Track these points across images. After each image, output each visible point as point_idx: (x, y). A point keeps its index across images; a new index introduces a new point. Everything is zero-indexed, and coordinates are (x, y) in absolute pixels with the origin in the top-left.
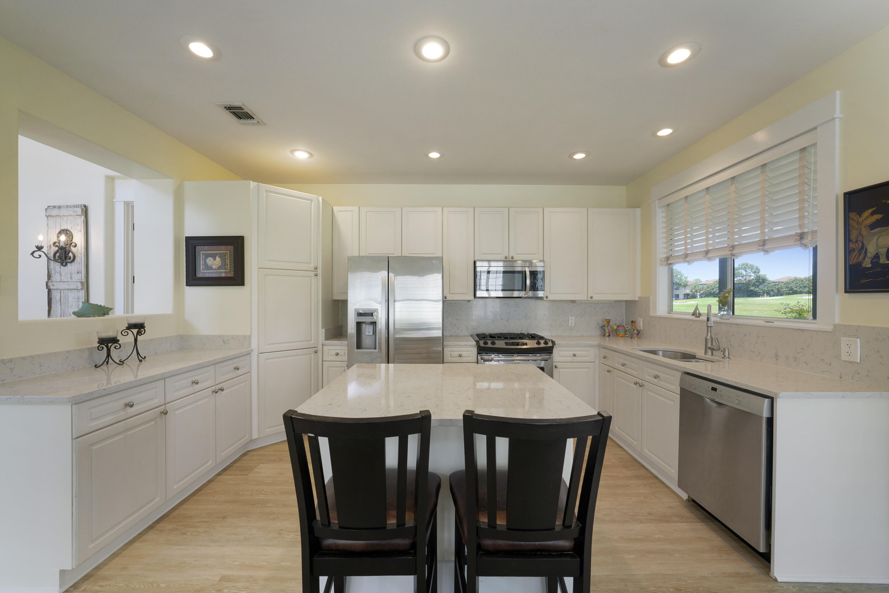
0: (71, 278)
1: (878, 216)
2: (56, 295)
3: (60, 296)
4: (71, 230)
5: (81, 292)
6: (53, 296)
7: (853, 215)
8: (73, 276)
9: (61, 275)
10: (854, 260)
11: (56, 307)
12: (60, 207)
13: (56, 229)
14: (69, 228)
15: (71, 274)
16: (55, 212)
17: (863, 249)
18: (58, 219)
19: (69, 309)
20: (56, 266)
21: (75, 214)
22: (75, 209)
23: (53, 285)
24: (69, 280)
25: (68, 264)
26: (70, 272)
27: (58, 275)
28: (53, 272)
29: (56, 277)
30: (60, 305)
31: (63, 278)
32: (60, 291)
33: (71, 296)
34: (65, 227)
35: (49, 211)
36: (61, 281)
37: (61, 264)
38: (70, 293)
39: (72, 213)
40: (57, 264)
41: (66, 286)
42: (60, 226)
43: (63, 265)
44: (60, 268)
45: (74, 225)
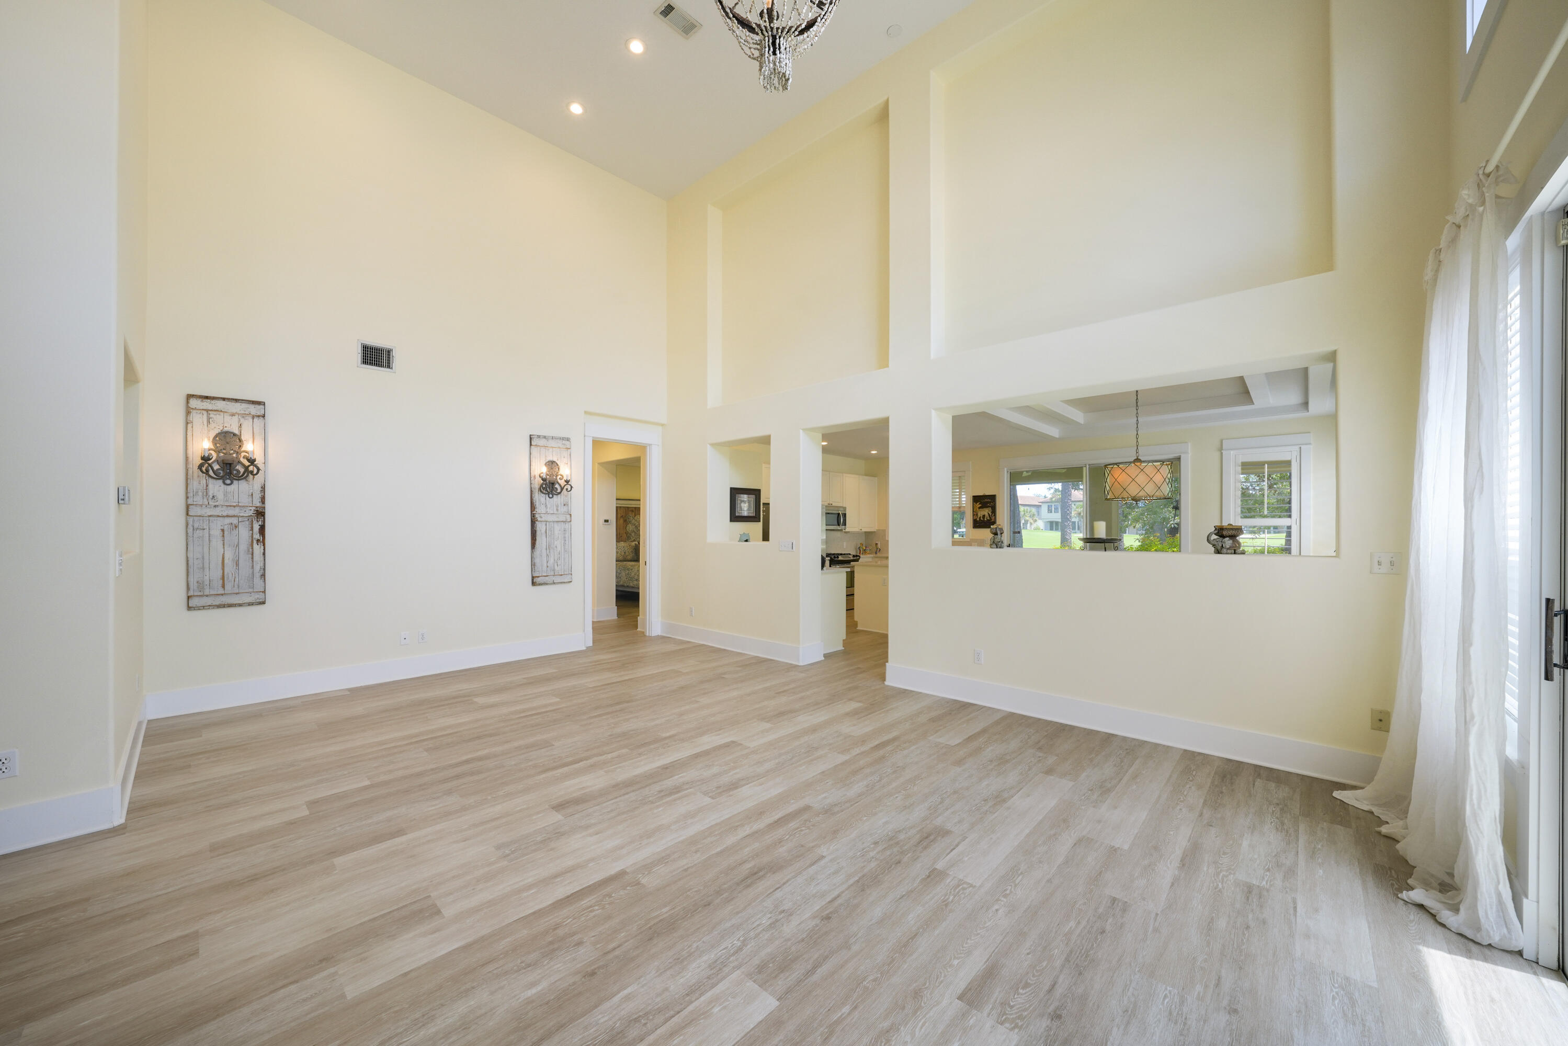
0: (557, 510)
1: (980, 505)
2: (540, 527)
3: (545, 528)
4: (557, 462)
5: (567, 525)
6: (538, 528)
7: (974, 503)
8: (559, 508)
9: (546, 506)
10: (975, 518)
11: (542, 540)
12: (545, 437)
13: (540, 459)
14: (555, 459)
15: (557, 506)
16: (542, 442)
18: (543, 450)
19: (555, 541)
20: (540, 498)
21: (564, 447)
22: (563, 442)
23: (541, 517)
24: (555, 512)
25: (555, 496)
26: (557, 504)
27: (543, 507)
28: (537, 504)
29: (540, 509)
30: (546, 539)
31: (548, 510)
32: (545, 523)
33: (557, 528)
34: (550, 458)
35: (534, 439)
36: (546, 513)
37: (547, 495)
38: (556, 525)
39: (560, 445)
40: (543, 495)
41: (554, 518)
42: (546, 456)
43: (549, 497)
44: (546, 499)
45: (561, 457)
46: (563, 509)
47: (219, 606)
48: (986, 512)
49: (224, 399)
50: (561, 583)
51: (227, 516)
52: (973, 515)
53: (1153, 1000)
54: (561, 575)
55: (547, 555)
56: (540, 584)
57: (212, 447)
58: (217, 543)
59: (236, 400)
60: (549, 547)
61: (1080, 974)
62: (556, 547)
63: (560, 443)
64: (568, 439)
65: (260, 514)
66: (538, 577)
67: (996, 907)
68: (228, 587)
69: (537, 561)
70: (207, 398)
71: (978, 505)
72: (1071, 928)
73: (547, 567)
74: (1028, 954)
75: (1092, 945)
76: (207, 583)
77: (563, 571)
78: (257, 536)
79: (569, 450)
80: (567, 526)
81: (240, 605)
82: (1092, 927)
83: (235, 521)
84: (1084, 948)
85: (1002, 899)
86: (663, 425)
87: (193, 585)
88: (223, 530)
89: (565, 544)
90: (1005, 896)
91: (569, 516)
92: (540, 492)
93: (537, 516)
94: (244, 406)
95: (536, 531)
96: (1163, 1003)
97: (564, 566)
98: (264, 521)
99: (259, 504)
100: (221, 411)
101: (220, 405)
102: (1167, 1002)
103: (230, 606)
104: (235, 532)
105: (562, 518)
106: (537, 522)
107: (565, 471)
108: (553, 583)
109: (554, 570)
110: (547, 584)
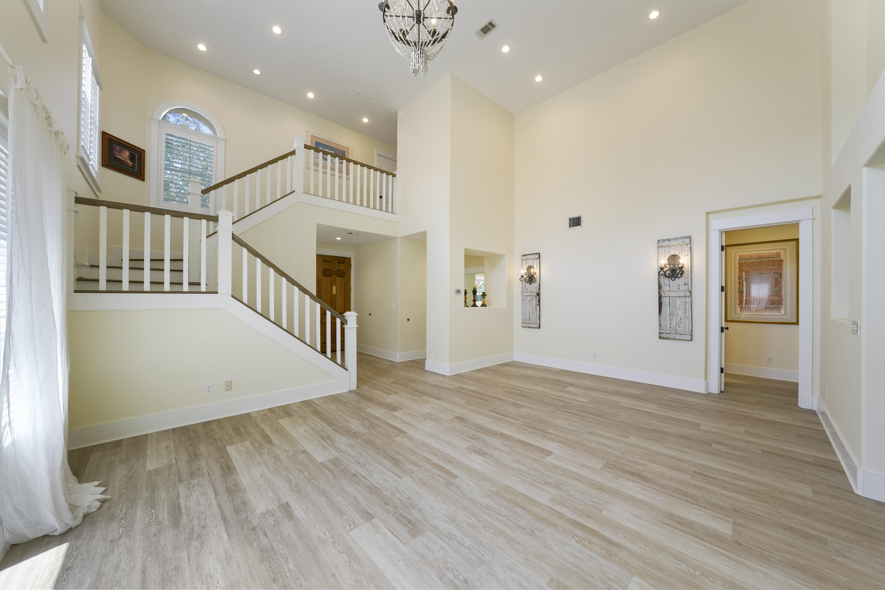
0: (679, 288)
2: (665, 301)
3: (669, 301)
4: (678, 255)
6: (663, 301)
8: (681, 287)
9: (670, 286)
11: (666, 309)
12: (669, 240)
13: (665, 255)
14: (677, 253)
15: (679, 286)
16: (666, 243)
18: (667, 248)
19: (677, 310)
20: (665, 281)
21: (684, 244)
22: (684, 240)
23: (665, 294)
24: (677, 290)
25: (677, 279)
26: (678, 284)
27: (668, 287)
28: (663, 284)
29: (665, 288)
30: (669, 308)
31: (671, 289)
32: (669, 297)
33: (679, 301)
34: (673, 253)
35: (660, 243)
36: (670, 291)
37: (670, 279)
38: (677, 299)
39: (681, 243)
40: (667, 279)
41: (676, 294)
42: (669, 252)
43: (672, 280)
44: (669, 281)
45: (682, 251)
47: (529, 327)
49: (529, 254)
50: (682, 340)
51: (530, 296)
53: (223, 574)
54: (681, 334)
55: (671, 319)
56: (664, 338)
57: (527, 272)
58: (528, 305)
59: (532, 254)
60: (671, 314)
61: (262, 550)
62: (678, 314)
64: (689, 237)
65: (538, 295)
66: (663, 333)
67: (327, 534)
68: (531, 320)
69: (662, 322)
70: (526, 255)
72: (290, 564)
73: (670, 327)
74: (289, 534)
75: (271, 568)
76: (526, 319)
77: (683, 331)
78: (538, 303)
80: (689, 299)
81: (533, 328)
82: (282, 576)
83: (532, 297)
84: (272, 562)
85: (332, 540)
87: (523, 319)
88: (529, 301)
89: (685, 313)
90: (334, 543)
91: (688, 293)
92: (665, 277)
93: (661, 293)
94: (534, 255)
95: (661, 303)
96: (217, 578)
97: (685, 328)
98: (540, 297)
99: (538, 291)
100: (528, 259)
101: (528, 257)
102: (215, 580)
103: (531, 328)
104: (532, 301)
105: (684, 294)
106: (662, 297)
107: (684, 261)
108: (675, 339)
109: (676, 330)
110: (670, 339)
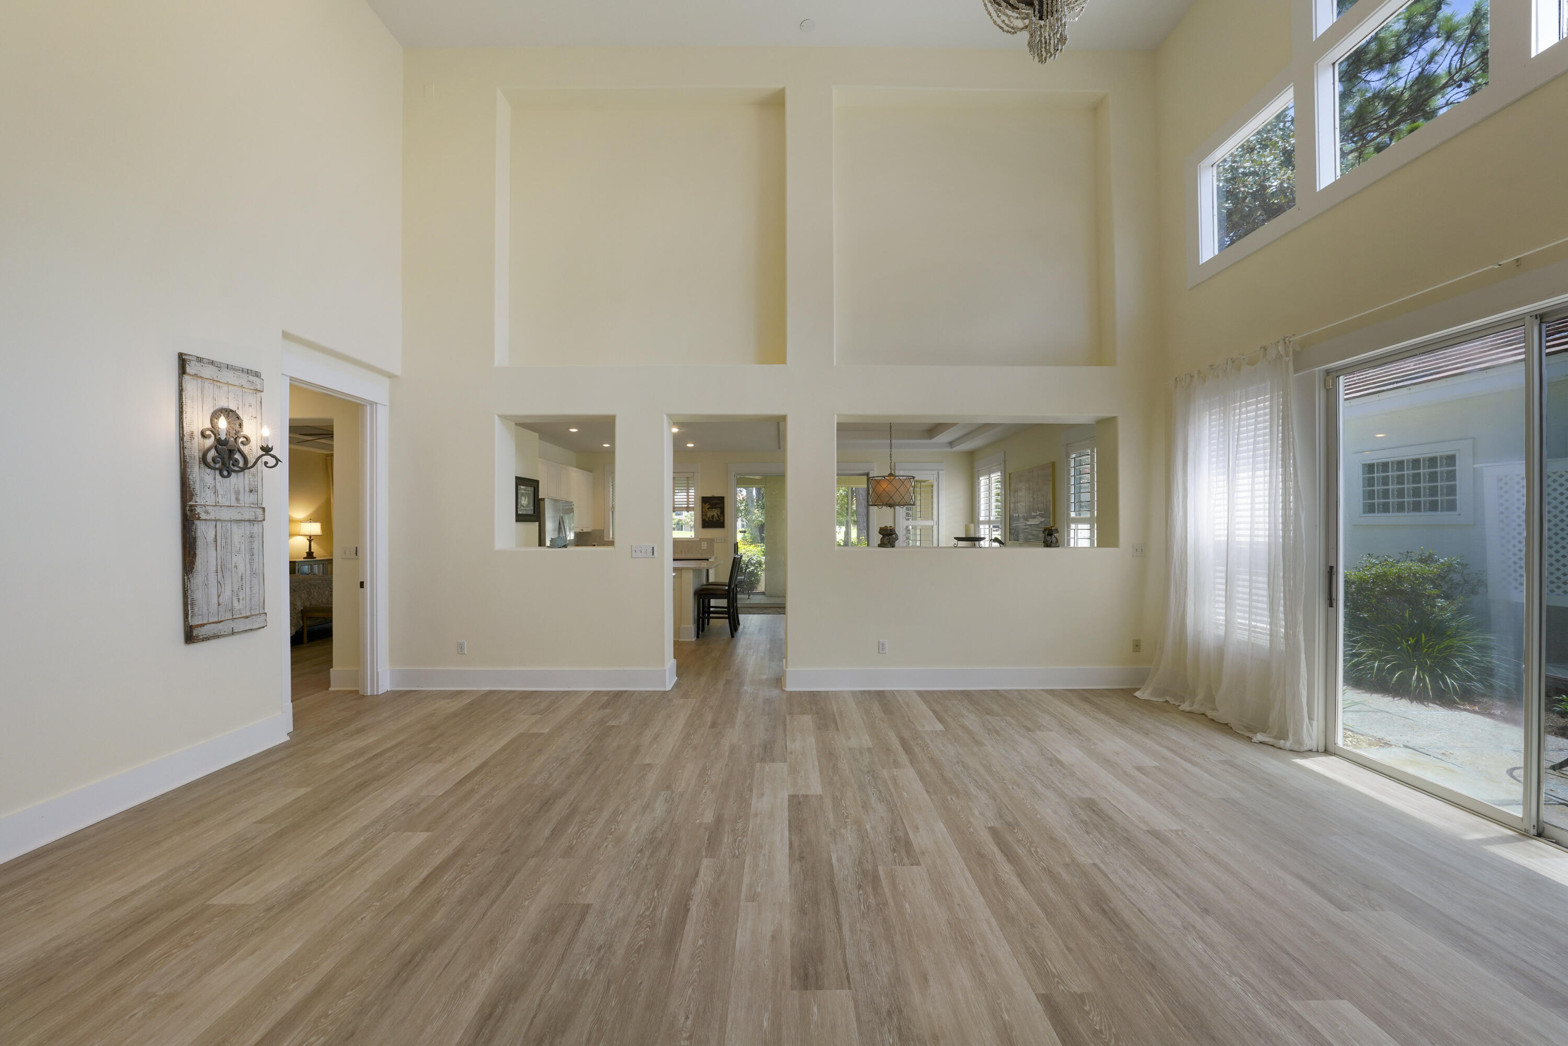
0: (237, 499)
1: (709, 506)
2: (204, 532)
3: (214, 533)
4: (238, 411)
5: (255, 526)
6: (199, 534)
7: (703, 504)
8: (241, 497)
9: (216, 492)
10: (704, 518)
11: (206, 557)
12: (212, 363)
13: (203, 403)
14: (233, 407)
15: (237, 493)
16: (208, 371)
17: (706, 515)
18: (208, 385)
19: (234, 557)
20: (202, 478)
21: (252, 388)
22: (246, 377)
23: (207, 512)
24: (234, 503)
25: (233, 474)
26: (236, 489)
27: (208, 492)
28: (198, 487)
29: (203, 498)
30: (215, 552)
31: (220, 499)
32: (214, 523)
33: (238, 534)
34: (224, 404)
35: (193, 363)
36: (217, 505)
37: (217, 472)
38: (235, 527)
39: (245, 384)
40: (209, 471)
41: (233, 514)
42: (215, 399)
43: (222, 476)
44: (215, 479)
45: (244, 405)
46: (248, 499)
48: (715, 513)
50: (246, 631)
52: (702, 515)
54: (247, 617)
55: (218, 582)
56: (206, 639)
60: (222, 569)
62: (236, 567)
63: (244, 380)
64: (257, 375)
66: (203, 625)
69: (198, 595)
71: (707, 506)
73: (219, 604)
77: (248, 609)
79: (259, 394)
80: (256, 528)
86: (391, 376)
89: (252, 561)
91: (261, 511)
92: (202, 466)
93: (197, 509)
95: (193, 539)
97: (250, 600)
105: (248, 515)
106: (197, 522)
107: (248, 430)
108: (233, 633)
109: (232, 610)
110: (224, 636)
